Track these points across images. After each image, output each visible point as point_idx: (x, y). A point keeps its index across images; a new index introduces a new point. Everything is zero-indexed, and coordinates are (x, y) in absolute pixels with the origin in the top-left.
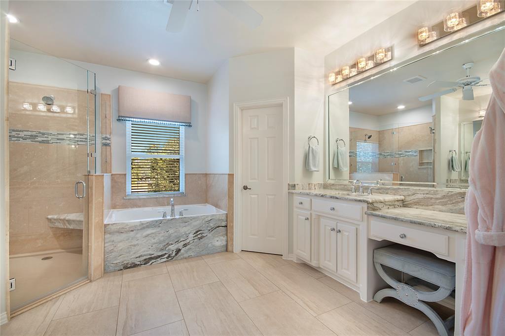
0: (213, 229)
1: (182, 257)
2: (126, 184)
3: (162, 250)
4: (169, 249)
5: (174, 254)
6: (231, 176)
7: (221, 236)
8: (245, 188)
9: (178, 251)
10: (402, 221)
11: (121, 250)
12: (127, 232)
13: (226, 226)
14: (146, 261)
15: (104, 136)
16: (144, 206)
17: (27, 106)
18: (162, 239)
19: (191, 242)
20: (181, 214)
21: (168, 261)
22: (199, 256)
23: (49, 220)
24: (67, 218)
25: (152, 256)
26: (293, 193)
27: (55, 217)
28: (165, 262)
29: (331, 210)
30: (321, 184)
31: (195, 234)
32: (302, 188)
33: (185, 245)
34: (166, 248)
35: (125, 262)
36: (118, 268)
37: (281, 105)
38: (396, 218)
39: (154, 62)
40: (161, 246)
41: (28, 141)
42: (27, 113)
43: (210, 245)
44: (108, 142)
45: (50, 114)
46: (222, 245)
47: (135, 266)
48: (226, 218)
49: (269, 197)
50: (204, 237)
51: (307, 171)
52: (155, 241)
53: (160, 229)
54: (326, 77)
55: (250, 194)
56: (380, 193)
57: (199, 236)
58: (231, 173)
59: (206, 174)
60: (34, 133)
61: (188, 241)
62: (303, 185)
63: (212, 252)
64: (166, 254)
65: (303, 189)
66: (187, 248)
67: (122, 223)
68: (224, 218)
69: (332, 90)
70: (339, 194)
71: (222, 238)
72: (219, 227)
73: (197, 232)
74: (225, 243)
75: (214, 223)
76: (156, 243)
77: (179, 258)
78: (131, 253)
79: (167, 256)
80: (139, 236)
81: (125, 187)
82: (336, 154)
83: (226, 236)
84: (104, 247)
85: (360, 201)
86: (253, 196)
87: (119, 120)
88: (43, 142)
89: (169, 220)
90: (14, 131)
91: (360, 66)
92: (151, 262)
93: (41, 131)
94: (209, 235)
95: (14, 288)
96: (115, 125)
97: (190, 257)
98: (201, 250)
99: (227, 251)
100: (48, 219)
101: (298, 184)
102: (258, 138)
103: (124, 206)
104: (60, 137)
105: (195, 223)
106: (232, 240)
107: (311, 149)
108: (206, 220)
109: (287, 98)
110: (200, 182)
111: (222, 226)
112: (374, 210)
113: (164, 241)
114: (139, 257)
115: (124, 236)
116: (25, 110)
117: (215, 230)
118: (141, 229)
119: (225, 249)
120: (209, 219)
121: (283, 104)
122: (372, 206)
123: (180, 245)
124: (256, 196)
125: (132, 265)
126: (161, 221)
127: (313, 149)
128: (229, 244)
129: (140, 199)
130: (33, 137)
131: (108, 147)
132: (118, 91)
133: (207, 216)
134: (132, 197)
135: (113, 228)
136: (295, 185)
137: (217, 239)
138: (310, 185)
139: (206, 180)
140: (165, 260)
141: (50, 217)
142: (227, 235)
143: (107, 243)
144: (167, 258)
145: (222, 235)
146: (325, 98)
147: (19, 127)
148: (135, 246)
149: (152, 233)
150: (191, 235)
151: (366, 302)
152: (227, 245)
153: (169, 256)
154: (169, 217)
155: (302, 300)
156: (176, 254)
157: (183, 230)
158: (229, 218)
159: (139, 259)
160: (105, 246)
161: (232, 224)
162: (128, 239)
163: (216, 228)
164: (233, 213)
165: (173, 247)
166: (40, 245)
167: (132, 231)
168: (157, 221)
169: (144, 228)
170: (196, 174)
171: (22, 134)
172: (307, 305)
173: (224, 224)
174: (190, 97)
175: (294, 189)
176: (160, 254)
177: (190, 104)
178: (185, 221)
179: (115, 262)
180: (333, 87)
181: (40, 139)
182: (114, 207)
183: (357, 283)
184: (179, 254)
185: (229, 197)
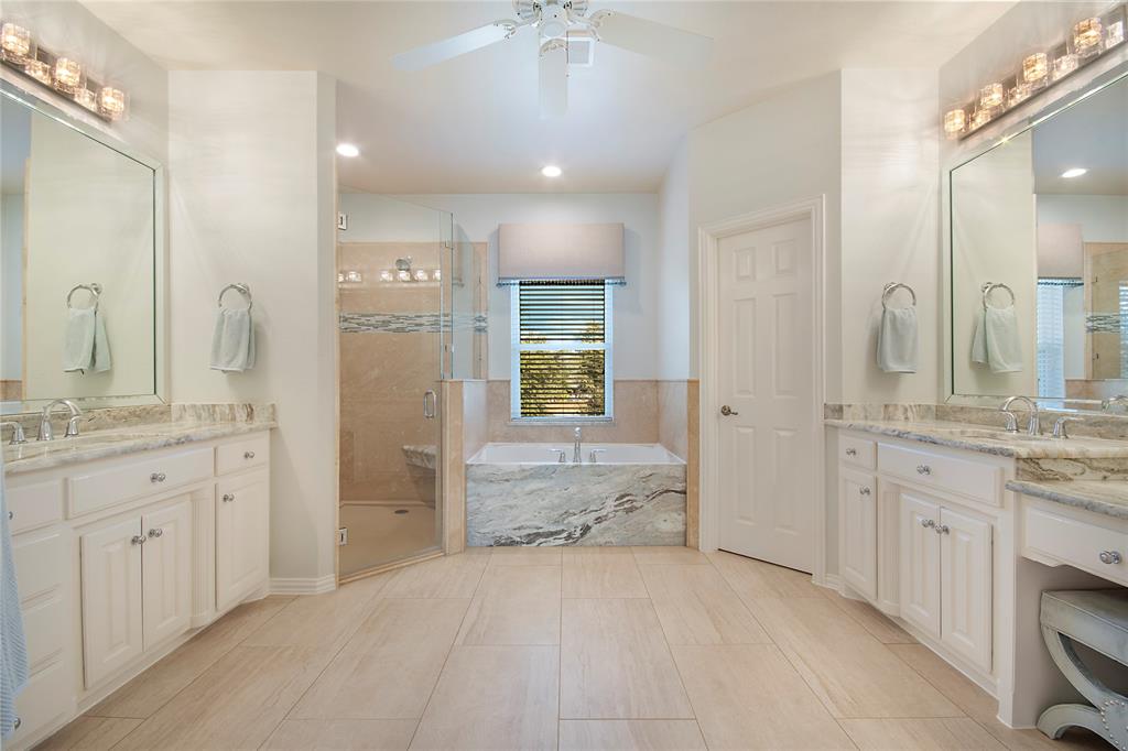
0: (653, 495)
1: (593, 541)
2: (510, 399)
3: (556, 522)
4: (569, 523)
5: (578, 534)
6: (693, 384)
7: (672, 511)
8: (726, 411)
9: (586, 529)
10: (1107, 513)
11: (490, 511)
12: (499, 482)
13: (683, 491)
14: (532, 538)
15: (477, 315)
16: (541, 440)
17: (385, 276)
18: (556, 501)
19: (611, 515)
20: (592, 457)
21: (566, 545)
22: (626, 545)
23: (406, 452)
24: (426, 451)
25: (540, 531)
26: (836, 427)
27: (412, 448)
28: (563, 545)
29: (920, 472)
30: (929, 407)
31: (617, 499)
32: (862, 415)
33: (599, 520)
34: (564, 519)
35: (498, 534)
36: (486, 542)
37: (806, 216)
38: (1090, 503)
39: (552, 172)
40: (555, 514)
41: (380, 331)
42: (387, 285)
43: (648, 527)
44: (483, 324)
45: (414, 285)
46: (675, 530)
47: (512, 543)
48: (682, 475)
49: (782, 433)
50: (637, 508)
51: (879, 371)
52: (545, 503)
53: (553, 482)
54: (940, 122)
55: (738, 426)
56: (1101, 436)
57: (626, 506)
58: (694, 378)
59: (657, 381)
60: (387, 318)
61: (604, 512)
62: (865, 409)
63: (652, 542)
64: (563, 531)
65: (866, 418)
66: (604, 524)
67: (492, 466)
68: (679, 473)
69: (960, 153)
70: (962, 433)
71: (675, 515)
72: (667, 491)
73: (622, 497)
74: (681, 528)
75: (659, 482)
76: (546, 508)
77: (588, 543)
78: (507, 519)
79: (565, 535)
80: (517, 490)
81: (509, 405)
82: (980, 327)
83: (683, 514)
84: (466, 503)
85: (992, 452)
86: (742, 430)
87: (499, 285)
88: (397, 330)
89: (568, 467)
90: (363, 316)
91: (1029, 75)
92: (538, 542)
93: (396, 314)
94: (648, 507)
95: (345, 542)
96: (493, 294)
97: (608, 545)
98: (630, 534)
99: (685, 545)
100: (403, 450)
101: (850, 406)
102: (753, 299)
103: (508, 438)
104: (418, 321)
105: (618, 479)
106: (696, 522)
107: (888, 316)
108: (642, 474)
109: (821, 197)
110: (644, 397)
111: (676, 492)
112: (1040, 479)
113: (560, 506)
114: (519, 529)
115: (495, 488)
116: (385, 281)
117: (660, 498)
118: (521, 479)
119: (682, 539)
120: (648, 472)
121: (810, 213)
122: (1033, 467)
123: (590, 519)
124: (751, 430)
125: (509, 541)
126: (554, 469)
127: (894, 316)
128: (690, 531)
129: (532, 426)
130: (385, 323)
131: (483, 334)
132: (498, 235)
133: (644, 467)
134: (519, 423)
135: (479, 472)
136: (841, 408)
137: (666, 516)
138: (891, 409)
139: (658, 392)
140: (562, 542)
141: (406, 447)
142: (686, 512)
143: (470, 496)
144: (567, 538)
145: (676, 511)
146: (941, 177)
147: (371, 310)
148: (511, 507)
149: (541, 489)
150: (611, 503)
151: (1010, 727)
152: (686, 531)
153: (569, 536)
154: (570, 463)
155: (818, 677)
156: (582, 535)
157: (596, 489)
158: (690, 473)
159: (518, 533)
160: (468, 500)
161: (695, 490)
162: (501, 495)
163: (661, 493)
164: (698, 465)
165: (577, 521)
166: (394, 490)
167: (507, 480)
168: (547, 468)
169: (526, 478)
170: (637, 381)
171: (373, 320)
172: (828, 691)
173: (679, 486)
174: (623, 224)
175: (841, 418)
176: (553, 529)
177: (623, 239)
178: (599, 473)
179: (482, 531)
180: (963, 146)
181: (393, 326)
182: (491, 437)
183: (991, 673)
184: (588, 535)
185: (689, 430)
